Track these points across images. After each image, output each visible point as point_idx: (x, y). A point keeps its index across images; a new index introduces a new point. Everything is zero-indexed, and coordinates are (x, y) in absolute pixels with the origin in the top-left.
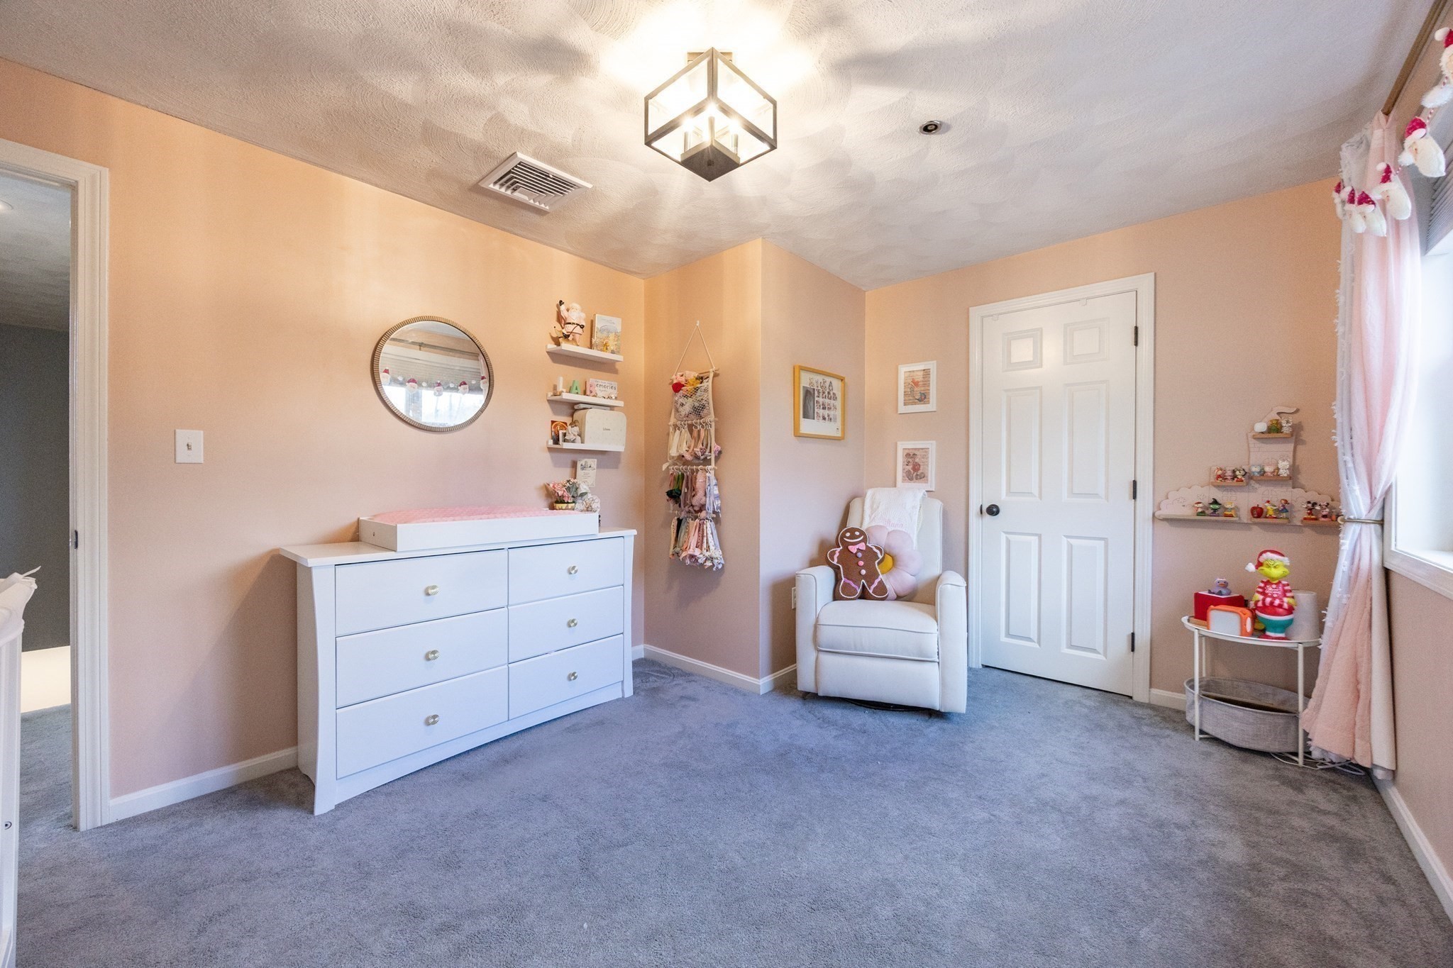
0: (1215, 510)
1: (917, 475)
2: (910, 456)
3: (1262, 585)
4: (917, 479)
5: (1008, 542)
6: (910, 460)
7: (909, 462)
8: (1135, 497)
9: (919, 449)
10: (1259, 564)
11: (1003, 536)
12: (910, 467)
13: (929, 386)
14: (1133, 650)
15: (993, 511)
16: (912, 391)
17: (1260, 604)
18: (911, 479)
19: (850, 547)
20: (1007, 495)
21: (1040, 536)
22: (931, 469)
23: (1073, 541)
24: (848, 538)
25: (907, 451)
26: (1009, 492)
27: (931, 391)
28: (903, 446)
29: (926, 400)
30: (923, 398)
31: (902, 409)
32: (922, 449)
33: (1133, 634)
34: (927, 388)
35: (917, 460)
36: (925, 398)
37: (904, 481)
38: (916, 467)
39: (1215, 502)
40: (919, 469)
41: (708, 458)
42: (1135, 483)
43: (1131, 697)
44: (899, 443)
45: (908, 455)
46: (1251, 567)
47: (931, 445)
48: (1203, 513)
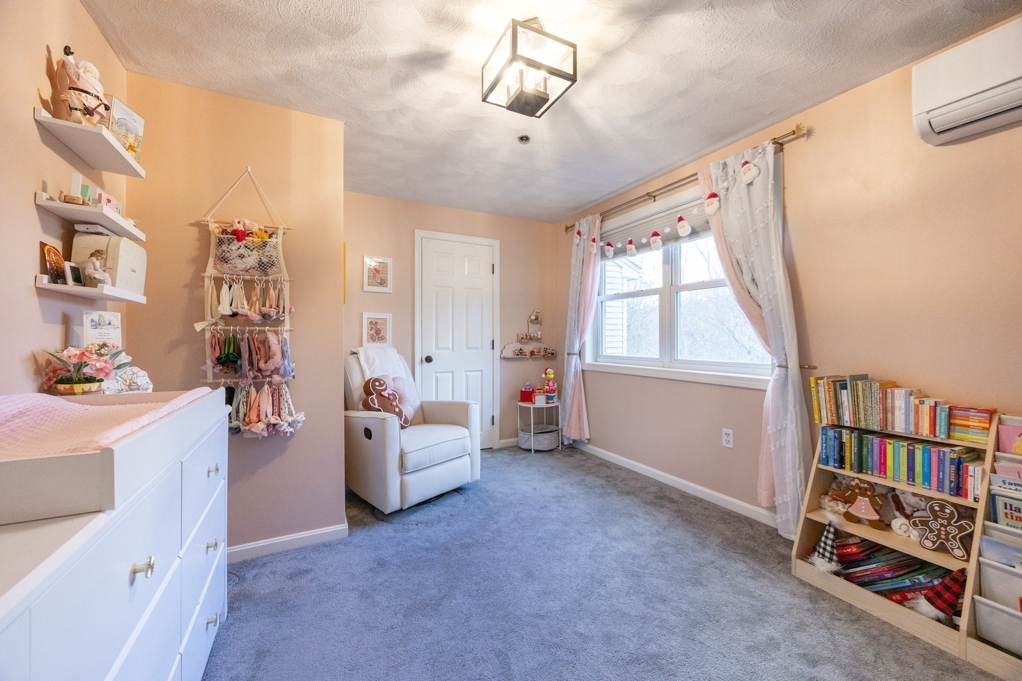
0: (521, 353)
1: (379, 337)
2: (373, 324)
3: (547, 382)
4: (379, 340)
5: (437, 378)
6: (373, 326)
7: (372, 328)
8: (493, 349)
9: (379, 319)
10: (546, 374)
11: (434, 374)
12: (373, 332)
13: (387, 275)
14: (493, 424)
15: (429, 359)
16: (374, 276)
17: (548, 390)
18: (374, 340)
19: (383, 393)
20: (436, 349)
21: (453, 373)
22: (389, 334)
23: (467, 373)
24: (377, 386)
25: (371, 320)
26: (437, 348)
27: (389, 279)
28: (367, 316)
29: (385, 284)
30: (383, 283)
31: (367, 288)
32: (382, 319)
33: (493, 416)
34: (385, 276)
35: (378, 327)
36: (384, 282)
37: (368, 341)
38: (378, 332)
39: (521, 350)
40: (380, 333)
41: (282, 319)
42: (493, 341)
43: (491, 448)
44: (364, 313)
45: (371, 323)
46: (543, 376)
47: (388, 316)
48: (518, 355)
